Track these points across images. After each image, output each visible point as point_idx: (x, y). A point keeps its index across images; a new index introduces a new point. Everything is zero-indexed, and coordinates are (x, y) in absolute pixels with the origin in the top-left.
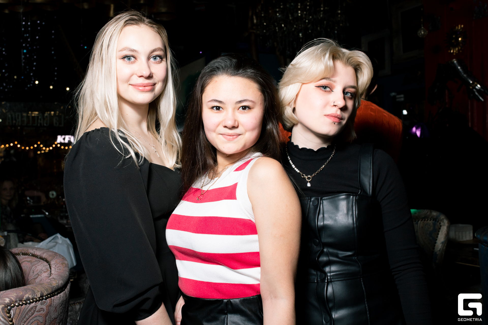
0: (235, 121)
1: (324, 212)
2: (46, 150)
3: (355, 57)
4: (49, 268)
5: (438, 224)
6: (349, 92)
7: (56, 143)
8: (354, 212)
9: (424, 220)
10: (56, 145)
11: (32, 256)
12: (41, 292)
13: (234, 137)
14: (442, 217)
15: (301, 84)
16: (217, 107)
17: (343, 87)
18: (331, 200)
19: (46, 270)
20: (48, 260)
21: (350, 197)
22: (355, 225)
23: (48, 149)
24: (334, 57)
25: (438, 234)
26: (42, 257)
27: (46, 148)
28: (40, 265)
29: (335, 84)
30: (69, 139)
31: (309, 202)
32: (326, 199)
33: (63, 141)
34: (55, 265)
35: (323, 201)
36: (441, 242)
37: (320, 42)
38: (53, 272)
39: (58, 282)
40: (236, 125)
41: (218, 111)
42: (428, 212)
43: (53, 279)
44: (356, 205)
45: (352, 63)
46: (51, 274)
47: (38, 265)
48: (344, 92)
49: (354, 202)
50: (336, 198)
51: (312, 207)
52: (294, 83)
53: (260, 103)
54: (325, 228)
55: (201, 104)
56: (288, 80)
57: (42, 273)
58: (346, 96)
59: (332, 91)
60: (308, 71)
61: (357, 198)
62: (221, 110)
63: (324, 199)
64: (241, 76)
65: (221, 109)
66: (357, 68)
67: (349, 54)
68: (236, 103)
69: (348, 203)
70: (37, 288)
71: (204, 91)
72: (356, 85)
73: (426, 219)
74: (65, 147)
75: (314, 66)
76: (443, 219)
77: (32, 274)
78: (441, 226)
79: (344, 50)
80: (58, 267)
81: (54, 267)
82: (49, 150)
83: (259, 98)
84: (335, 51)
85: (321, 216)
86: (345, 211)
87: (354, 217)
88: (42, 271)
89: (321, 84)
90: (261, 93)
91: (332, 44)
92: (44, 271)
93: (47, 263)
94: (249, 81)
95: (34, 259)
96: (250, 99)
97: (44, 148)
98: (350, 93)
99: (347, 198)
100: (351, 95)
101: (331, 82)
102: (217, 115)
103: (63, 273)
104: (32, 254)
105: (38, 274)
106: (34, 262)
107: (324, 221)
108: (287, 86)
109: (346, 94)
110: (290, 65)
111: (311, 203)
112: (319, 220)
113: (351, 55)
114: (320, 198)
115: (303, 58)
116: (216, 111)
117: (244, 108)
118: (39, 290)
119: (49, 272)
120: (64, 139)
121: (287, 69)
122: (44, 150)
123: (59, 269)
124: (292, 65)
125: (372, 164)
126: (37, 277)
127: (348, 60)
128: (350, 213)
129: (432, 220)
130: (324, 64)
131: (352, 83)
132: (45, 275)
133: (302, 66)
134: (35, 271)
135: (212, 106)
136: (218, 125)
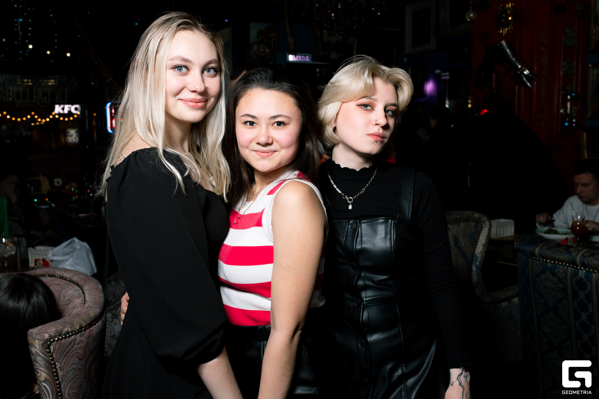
0: (269, 138)
1: (363, 235)
2: (42, 121)
3: (396, 75)
4: (82, 293)
5: (480, 225)
6: (391, 109)
7: (53, 113)
8: (392, 236)
9: (466, 221)
10: (54, 116)
11: (60, 278)
12: (80, 324)
13: (270, 154)
14: (484, 218)
15: (341, 103)
16: (250, 122)
17: (384, 106)
18: (370, 223)
19: (79, 296)
20: (79, 284)
21: (388, 221)
22: (392, 249)
23: (44, 121)
24: (374, 75)
25: (479, 236)
26: (72, 280)
27: (42, 119)
28: (71, 289)
29: (376, 103)
30: (69, 109)
31: (347, 225)
32: (365, 223)
33: (61, 112)
34: (89, 290)
35: (362, 224)
36: (482, 244)
37: (360, 59)
38: (87, 299)
39: (95, 311)
40: (270, 141)
41: (251, 126)
42: (470, 214)
43: (90, 308)
44: (394, 229)
45: (393, 80)
46: (86, 301)
47: (69, 290)
48: (386, 110)
49: (392, 225)
50: (375, 222)
51: (350, 230)
52: (334, 102)
53: (296, 118)
54: (363, 251)
55: (234, 118)
56: (327, 98)
57: (75, 299)
58: (387, 114)
59: (373, 110)
60: (347, 89)
61: (395, 222)
62: (254, 126)
63: (363, 223)
64: (276, 90)
65: (255, 124)
66: (397, 85)
67: (390, 71)
68: (270, 118)
69: (386, 227)
70: (75, 320)
71: (238, 105)
72: (396, 103)
73: (468, 221)
74: (64, 119)
75: (353, 84)
76: (485, 221)
77: (63, 299)
78: (482, 228)
79: (384, 68)
80: (92, 293)
81: (88, 293)
82: (46, 122)
83: (295, 113)
84: (375, 69)
85: (359, 239)
86: (383, 235)
87: (392, 241)
88: (74, 296)
89: (361, 103)
90: (298, 108)
91: (372, 61)
92: (77, 296)
93: (79, 287)
94: (285, 95)
95: (63, 282)
96: (285, 114)
97: (39, 120)
98: (391, 111)
99: (386, 222)
100: (392, 113)
101: (372, 101)
102: (250, 130)
103: (98, 300)
104: (60, 276)
105: (69, 299)
106: (63, 285)
107: (362, 245)
108: (327, 105)
109: (387, 112)
110: (329, 83)
111: (350, 226)
112: (357, 244)
113: (391, 72)
114: (358, 221)
115: (342, 76)
116: (249, 127)
117: (279, 124)
118: (78, 323)
119: (82, 297)
120: (63, 109)
121: (326, 88)
122: (40, 122)
123: (94, 295)
124: (331, 83)
125: (413, 188)
126: (69, 302)
127: (388, 77)
128: (388, 237)
129: (474, 222)
130: (363, 82)
131: (393, 101)
132: (78, 301)
133: (341, 84)
134: (66, 296)
135: (245, 121)
136: (251, 142)
